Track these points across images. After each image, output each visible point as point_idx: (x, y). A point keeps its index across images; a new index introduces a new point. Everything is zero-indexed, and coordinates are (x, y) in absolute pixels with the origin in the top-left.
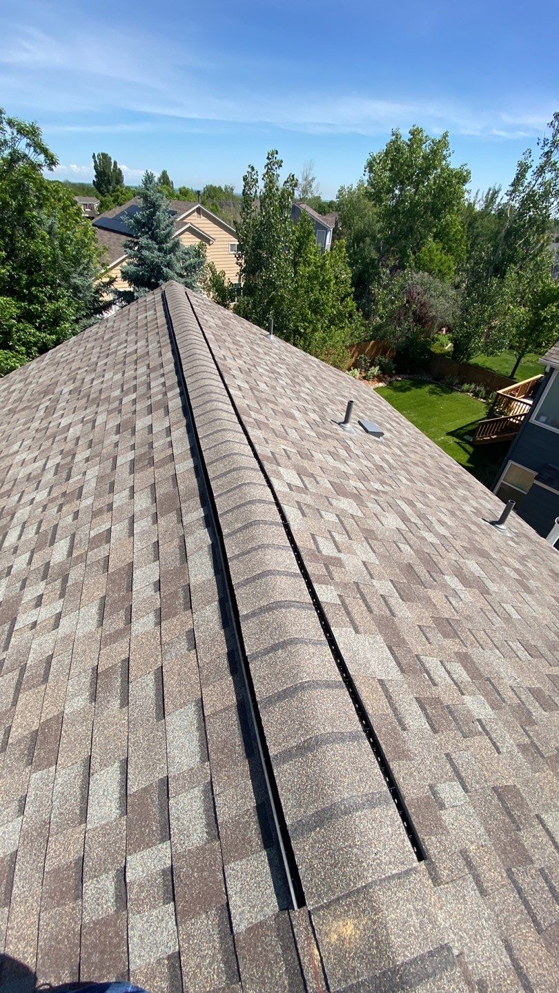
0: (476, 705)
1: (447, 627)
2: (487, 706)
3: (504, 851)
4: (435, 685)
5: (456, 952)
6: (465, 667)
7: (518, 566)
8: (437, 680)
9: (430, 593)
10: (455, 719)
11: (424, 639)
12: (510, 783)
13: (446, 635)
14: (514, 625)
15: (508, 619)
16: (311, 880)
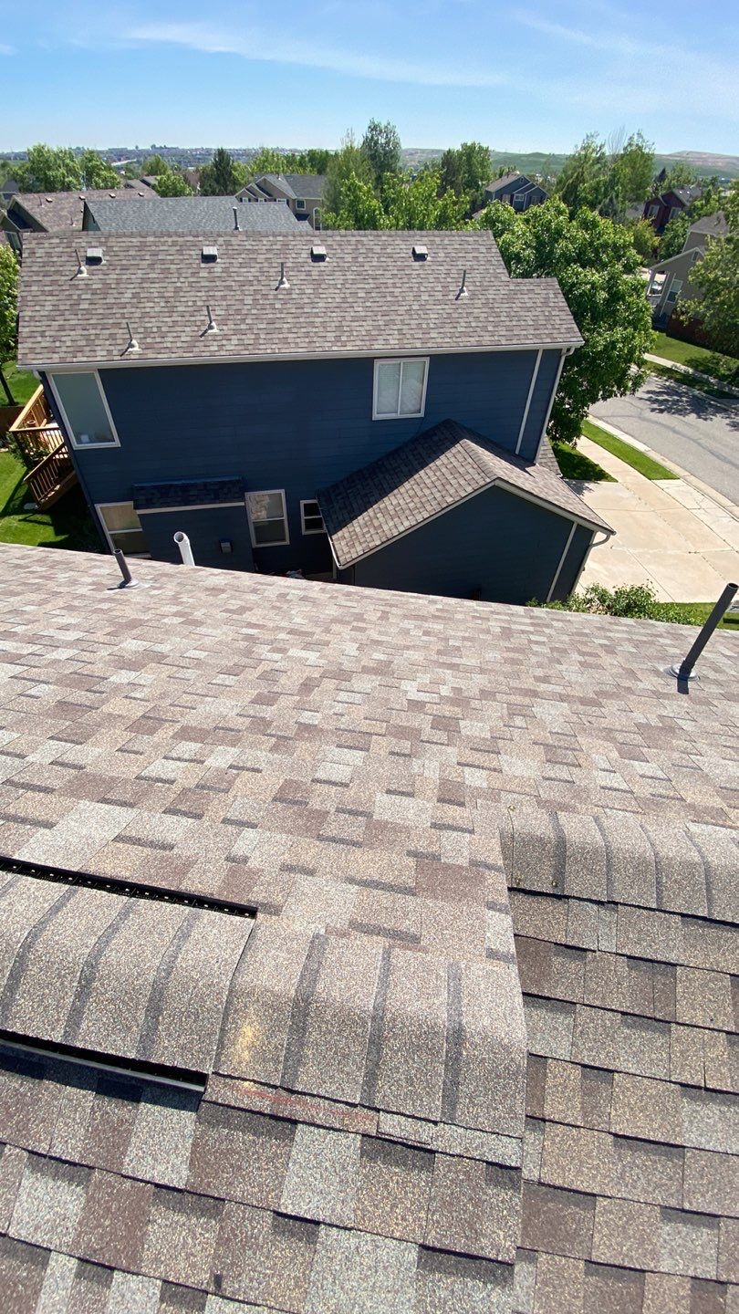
0: (221, 758)
1: (148, 723)
2: (229, 749)
3: (308, 829)
4: (172, 782)
5: (322, 932)
6: (190, 739)
7: (175, 609)
8: (171, 776)
9: (105, 709)
10: (210, 788)
11: (132, 756)
12: (281, 781)
13: (151, 732)
14: (207, 664)
15: (198, 663)
16: (192, 1054)
